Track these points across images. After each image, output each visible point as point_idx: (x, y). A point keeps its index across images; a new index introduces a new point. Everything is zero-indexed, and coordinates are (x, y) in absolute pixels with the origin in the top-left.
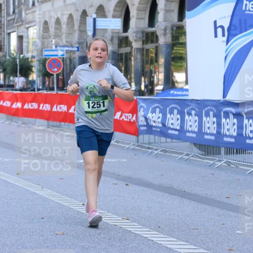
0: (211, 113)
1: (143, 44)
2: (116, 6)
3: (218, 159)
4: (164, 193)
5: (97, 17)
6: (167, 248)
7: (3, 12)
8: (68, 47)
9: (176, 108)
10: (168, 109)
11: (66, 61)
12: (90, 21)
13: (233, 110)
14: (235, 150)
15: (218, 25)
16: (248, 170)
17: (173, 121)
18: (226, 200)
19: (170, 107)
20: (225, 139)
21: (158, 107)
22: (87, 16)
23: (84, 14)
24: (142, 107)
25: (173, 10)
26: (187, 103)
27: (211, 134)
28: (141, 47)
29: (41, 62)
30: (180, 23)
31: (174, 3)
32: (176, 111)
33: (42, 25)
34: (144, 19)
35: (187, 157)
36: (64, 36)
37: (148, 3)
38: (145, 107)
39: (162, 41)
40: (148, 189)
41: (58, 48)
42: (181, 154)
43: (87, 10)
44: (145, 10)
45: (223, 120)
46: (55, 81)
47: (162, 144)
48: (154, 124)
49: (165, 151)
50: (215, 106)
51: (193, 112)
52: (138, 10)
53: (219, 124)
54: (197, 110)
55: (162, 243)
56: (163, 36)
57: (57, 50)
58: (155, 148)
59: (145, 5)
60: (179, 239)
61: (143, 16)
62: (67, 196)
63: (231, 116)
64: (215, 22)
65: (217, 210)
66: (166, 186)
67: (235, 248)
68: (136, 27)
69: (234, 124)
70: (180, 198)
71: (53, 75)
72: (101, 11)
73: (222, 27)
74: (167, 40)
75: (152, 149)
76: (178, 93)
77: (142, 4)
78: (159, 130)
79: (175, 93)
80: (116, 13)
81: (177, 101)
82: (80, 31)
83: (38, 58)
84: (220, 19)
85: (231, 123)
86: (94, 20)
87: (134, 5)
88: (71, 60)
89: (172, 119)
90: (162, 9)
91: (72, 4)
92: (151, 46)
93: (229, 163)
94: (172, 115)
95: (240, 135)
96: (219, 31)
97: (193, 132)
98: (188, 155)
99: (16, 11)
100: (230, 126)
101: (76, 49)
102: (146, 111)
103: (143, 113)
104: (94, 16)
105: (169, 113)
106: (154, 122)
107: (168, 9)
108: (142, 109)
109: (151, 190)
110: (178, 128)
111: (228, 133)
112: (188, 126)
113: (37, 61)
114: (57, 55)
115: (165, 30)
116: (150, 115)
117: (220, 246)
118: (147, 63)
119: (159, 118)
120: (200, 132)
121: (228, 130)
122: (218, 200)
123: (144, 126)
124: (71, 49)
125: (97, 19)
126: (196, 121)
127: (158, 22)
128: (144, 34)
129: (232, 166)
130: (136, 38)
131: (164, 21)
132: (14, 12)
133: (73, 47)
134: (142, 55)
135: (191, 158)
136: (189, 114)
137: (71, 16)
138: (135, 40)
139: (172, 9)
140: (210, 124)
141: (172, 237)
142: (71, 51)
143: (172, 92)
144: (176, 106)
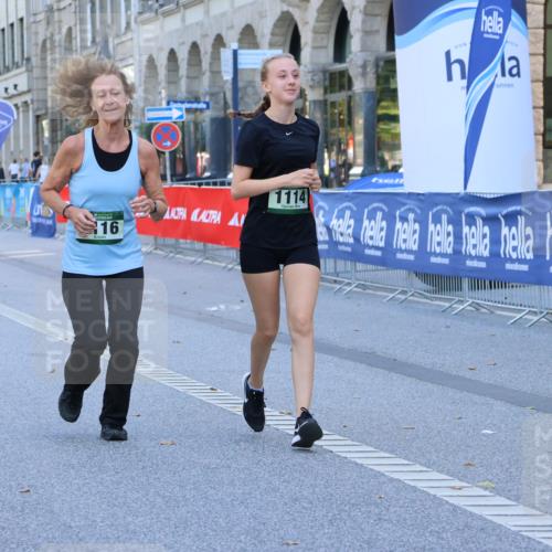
0: (444, 217)
1: (325, 92)
2: (275, 26)
3: (457, 299)
4: (358, 364)
5: (240, 48)
6: (357, 464)
7: (74, 42)
8: (189, 102)
9: (381, 210)
10: (366, 211)
11: (189, 127)
12: (226, 55)
13: (482, 211)
14: (487, 283)
15: (452, 59)
16: (512, 318)
17: (374, 231)
18: (469, 375)
19: (370, 207)
20: (469, 263)
21: (349, 208)
22: (224, 45)
23: (219, 41)
24: (320, 208)
25: (377, 31)
26: (400, 199)
27: (443, 255)
28: (321, 98)
29: (144, 130)
30: (391, 53)
31: (379, 18)
32: (379, 215)
33: (144, 63)
34: (326, 47)
35: (403, 297)
36: (183, 83)
37: (331, 19)
38: (327, 208)
39: (359, 86)
40: (330, 357)
41: (173, 105)
42: (393, 291)
43: (224, 34)
44: (328, 32)
45: (466, 229)
46: (168, 164)
47: (358, 275)
48: (341, 239)
49: (364, 287)
50: (451, 205)
51: (411, 216)
52: (315, 31)
53: (458, 237)
54: (419, 211)
55: (348, 455)
56: (360, 78)
57: (170, 109)
58: (347, 281)
59: (328, 24)
60: (379, 448)
61: (325, 43)
62: (185, 373)
63: (479, 222)
64: (448, 54)
65: (451, 392)
66: (364, 350)
67: (476, 461)
68: (312, 63)
69: (484, 236)
70: (387, 372)
71: (164, 153)
72: (248, 36)
73: (460, 62)
74: (368, 85)
75: (340, 283)
76: (386, 181)
77: (322, 21)
78: (349, 249)
79: (381, 181)
80: (277, 38)
81: (381, 197)
82: (212, 72)
83: (138, 124)
84: (456, 47)
85: (479, 235)
86: (235, 53)
87: (307, 23)
88: (196, 124)
89: (372, 229)
90: (358, 30)
91: (197, 24)
92: (339, 97)
93: (477, 307)
94: (373, 222)
95: (495, 255)
96: (456, 68)
97: (409, 252)
98: (404, 292)
99: (98, 39)
100: (477, 241)
101: (204, 106)
102: (328, 214)
103: (323, 220)
104: (235, 46)
105: (367, 218)
106: (342, 234)
107: (368, 29)
108: (321, 213)
109: (336, 359)
110: (382, 244)
111: (473, 253)
112: (400, 241)
113: (136, 128)
114: (170, 118)
115: (364, 66)
116: (334, 223)
117: (450, 458)
118: (333, 126)
119: (349, 227)
120: (423, 251)
121: (475, 246)
122: (454, 373)
123: (324, 242)
124: (195, 106)
125: (240, 52)
126: (415, 232)
127: (350, 53)
128: (327, 75)
129: (484, 310)
130: (311, 83)
131: (361, 51)
132: (94, 41)
133: (199, 102)
134: (325, 112)
135: (411, 298)
136: (404, 219)
137: (195, 46)
138: (311, 87)
139: (375, 28)
140: (441, 237)
141: (367, 444)
142: (196, 110)
143: (374, 180)
144: (380, 205)
